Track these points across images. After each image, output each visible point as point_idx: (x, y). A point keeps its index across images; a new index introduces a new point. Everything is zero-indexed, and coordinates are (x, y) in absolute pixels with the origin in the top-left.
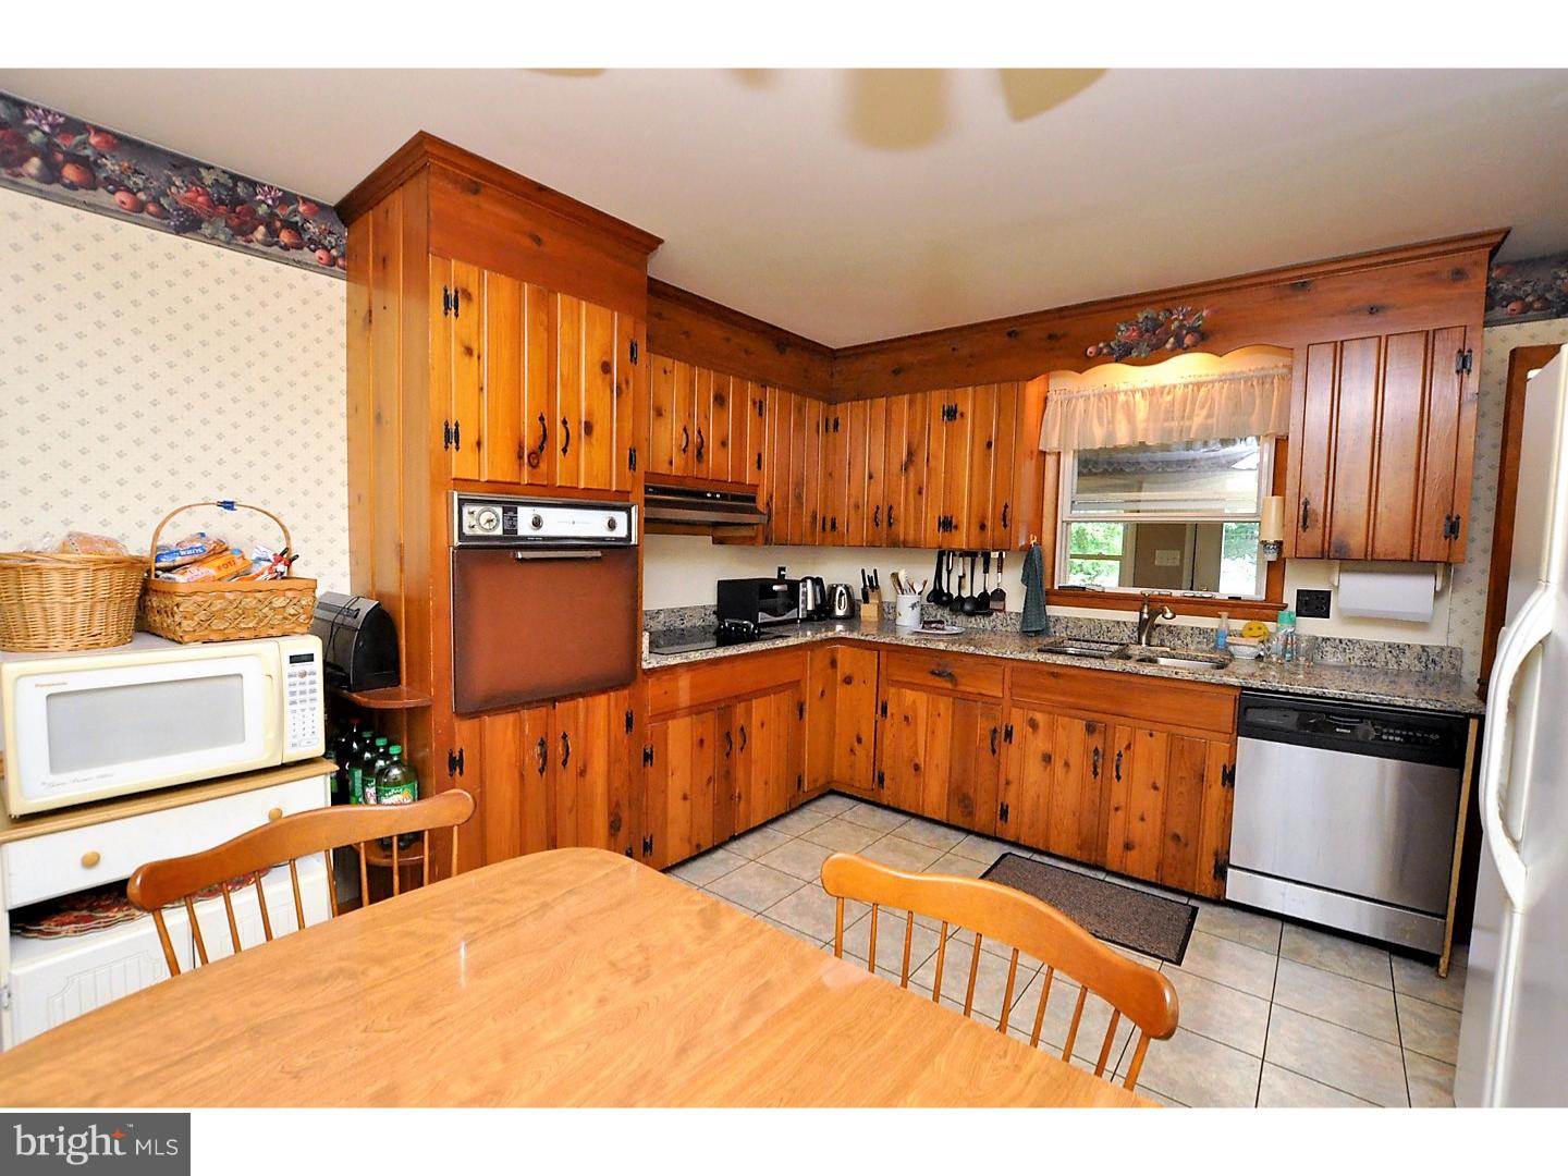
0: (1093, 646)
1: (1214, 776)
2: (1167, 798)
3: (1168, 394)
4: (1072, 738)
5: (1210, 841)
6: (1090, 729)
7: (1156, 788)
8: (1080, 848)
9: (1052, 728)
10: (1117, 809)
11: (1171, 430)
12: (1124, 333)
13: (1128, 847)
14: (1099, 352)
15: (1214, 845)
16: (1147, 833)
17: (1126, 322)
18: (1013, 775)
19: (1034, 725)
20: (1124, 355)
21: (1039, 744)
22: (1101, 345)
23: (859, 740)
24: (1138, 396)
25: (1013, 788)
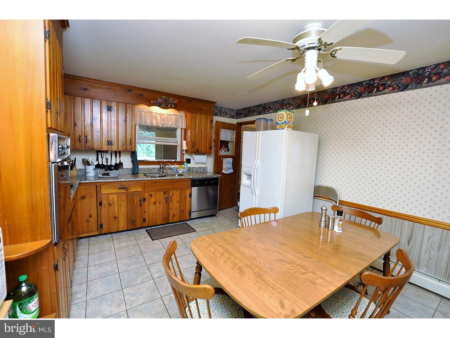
0: (151, 174)
1: (188, 196)
2: (180, 203)
3: (164, 115)
4: (160, 196)
5: (188, 208)
6: (164, 193)
7: (178, 202)
8: (164, 221)
9: (156, 196)
10: (171, 209)
11: (164, 124)
12: (160, 100)
13: (174, 216)
14: (154, 103)
15: (188, 209)
16: (177, 212)
17: (160, 98)
18: (146, 209)
19: (151, 196)
20: (160, 105)
21: (153, 200)
22: (154, 101)
23: (91, 216)
24: (157, 114)
25: (146, 213)
